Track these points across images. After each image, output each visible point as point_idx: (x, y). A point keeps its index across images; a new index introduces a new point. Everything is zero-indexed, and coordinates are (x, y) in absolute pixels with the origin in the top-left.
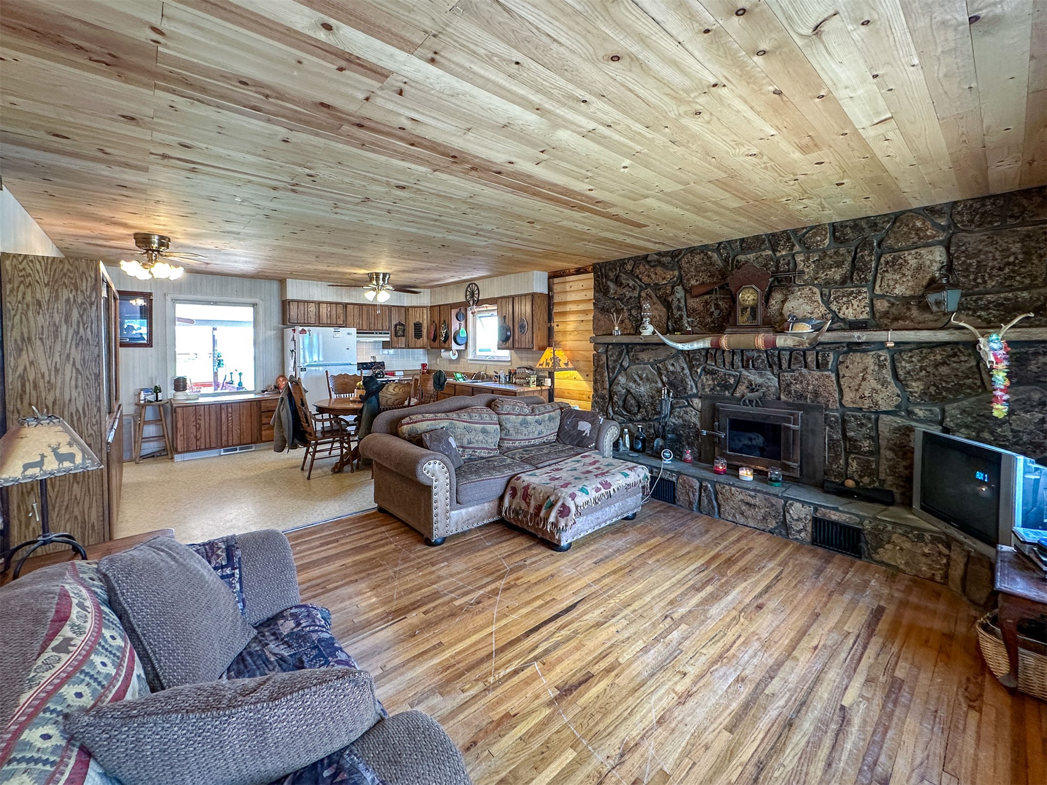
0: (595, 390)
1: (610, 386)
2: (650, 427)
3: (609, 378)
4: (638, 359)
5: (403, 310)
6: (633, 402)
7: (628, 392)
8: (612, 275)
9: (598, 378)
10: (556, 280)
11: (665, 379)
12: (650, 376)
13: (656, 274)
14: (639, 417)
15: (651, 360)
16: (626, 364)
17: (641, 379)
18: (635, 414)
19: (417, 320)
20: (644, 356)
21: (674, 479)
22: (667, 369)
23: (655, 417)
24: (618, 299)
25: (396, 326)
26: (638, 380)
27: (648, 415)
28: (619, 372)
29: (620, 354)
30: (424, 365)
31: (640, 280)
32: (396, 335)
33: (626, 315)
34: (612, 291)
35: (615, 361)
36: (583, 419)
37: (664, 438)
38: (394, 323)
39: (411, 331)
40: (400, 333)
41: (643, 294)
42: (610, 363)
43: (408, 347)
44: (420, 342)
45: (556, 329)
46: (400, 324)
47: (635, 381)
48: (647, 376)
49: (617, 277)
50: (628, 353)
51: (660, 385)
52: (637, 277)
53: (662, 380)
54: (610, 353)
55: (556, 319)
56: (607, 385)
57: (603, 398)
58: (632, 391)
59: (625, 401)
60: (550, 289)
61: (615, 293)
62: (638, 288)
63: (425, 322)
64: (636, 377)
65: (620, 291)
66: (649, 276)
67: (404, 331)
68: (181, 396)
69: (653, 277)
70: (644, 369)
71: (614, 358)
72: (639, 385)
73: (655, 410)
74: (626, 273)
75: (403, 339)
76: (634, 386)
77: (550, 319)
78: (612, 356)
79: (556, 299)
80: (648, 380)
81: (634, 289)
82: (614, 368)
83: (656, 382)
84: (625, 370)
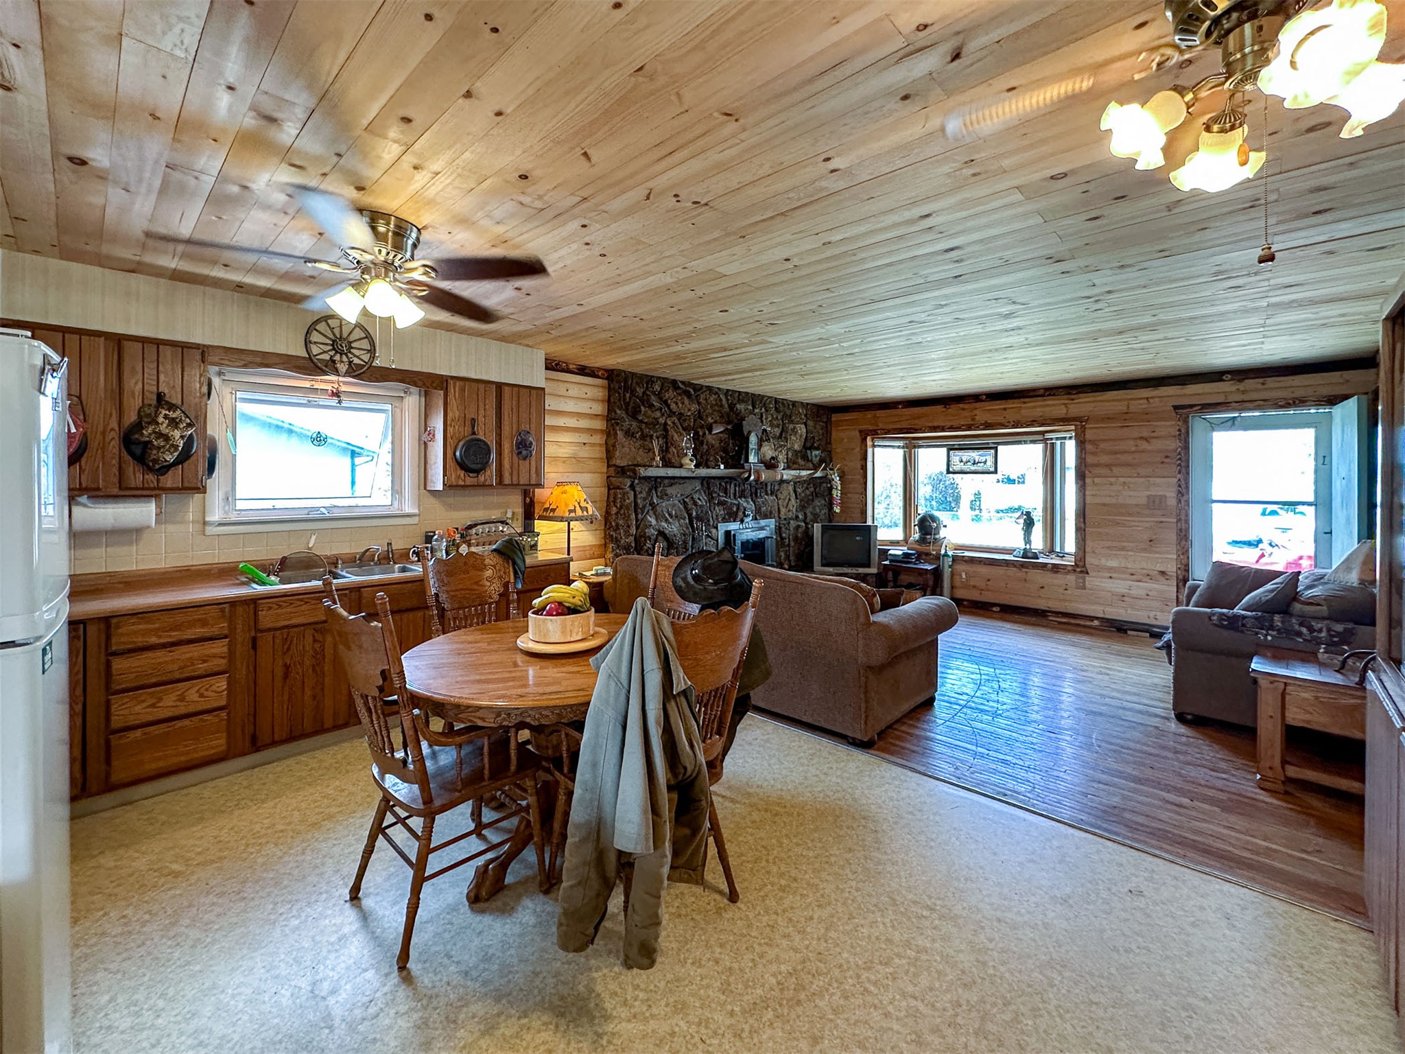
1: (637, 530)
3: (637, 520)
4: (667, 495)
7: (660, 533)
8: (640, 391)
9: (621, 522)
11: (694, 513)
12: (679, 513)
13: (683, 403)
15: (679, 495)
16: (655, 501)
17: (670, 515)
20: (670, 490)
22: (695, 503)
24: (646, 423)
26: (669, 518)
28: (647, 512)
29: (650, 489)
31: (668, 406)
35: (645, 499)
42: (639, 501)
47: (667, 520)
48: (676, 513)
49: (644, 395)
50: (656, 488)
51: (688, 520)
52: (666, 402)
53: (690, 515)
54: (637, 489)
56: (634, 530)
58: (666, 532)
61: (644, 415)
64: (666, 515)
65: (651, 413)
66: (677, 404)
69: (680, 406)
70: (674, 505)
71: (644, 495)
72: (670, 523)
76: (666, 526)
78: (641, 492)
80: (677, 517)
81: (664, 414)
83: (685, 518)
84: (653, 509)
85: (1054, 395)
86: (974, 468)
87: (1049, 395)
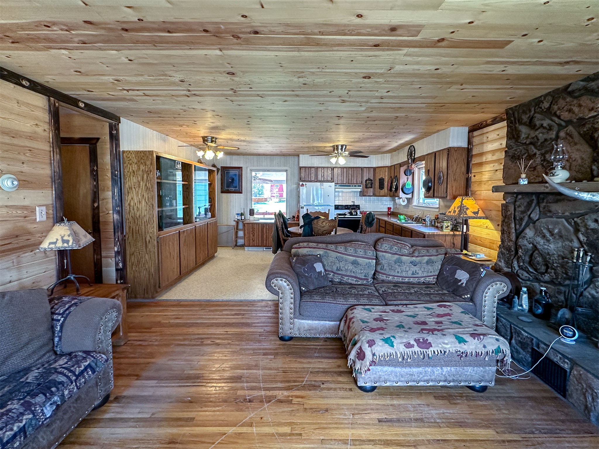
0: (503, 241)
1: (517, 238)
2: (560, 293)
3: (516, 230)
4: (550, 211)
5: (372, 170)
6: (539, 259)
7: (535, 248)
8: (525, 118)
9: (505, 228)
10: (476, 133)
11: (582, 237)
12: (564, 232)
13: (580, 106)
14: (547, 277)
15: (567, 214)
16: (535, 216)
17: (552, 234)
18: (542, 274)
19: (381, 176)
20: (557, 208)
21: (566, 366)
22: (586, 226)
23: (567, 282)
24: (531, 143)
25: (366, 181)
26: (548, 235)
27: (557, 278)
28: (527, 225)
29: (529, 204)
30: (389, 209)
31: (559, 117)
32: (366, 188)
33: (538, 160)
34: (523, 136)
35: (523, 212)
36: (462, 268)
37: (572, 310)
38: (365, 179)
39: (377, 184)
40: (369, 185)
41: (562, 134)
42: (517, 214)
43: (374, 195)
44: (382, 192)
45: (473, 179)
46: (369, 179)
47: (544, 237)
48: (560, 232)
49: (531, 119)
50: (538, 204)
51: (576, 244)
52: (555, 114)
53: (579, 239)
54: (518, 203)
55: (474, 170)
56: (513, 237)
57: (509, 249)
58: (539, 247)
59: (531, 256)
60: (470, 142)
61: (527, 138)
62: (556, 128)
63: (387, 177)
64: (545, 231)
65: (533, 134)
66: (570, 111)
67: (372, 184)
68: (252, 218)
69: (576, 109)
70: (557, 223)
71: (522, 208)
72: (548, 241)
73: (566, 274)
74: (541, 113)
75: (372, 189)
76: (542, 242)
77: (468, 170)
78: (519, 206)
79: (475, 152)
80: (561, 237)
81: (550, 128)
82: (522, 219)
83: (571, 241)
84: (534, 223)
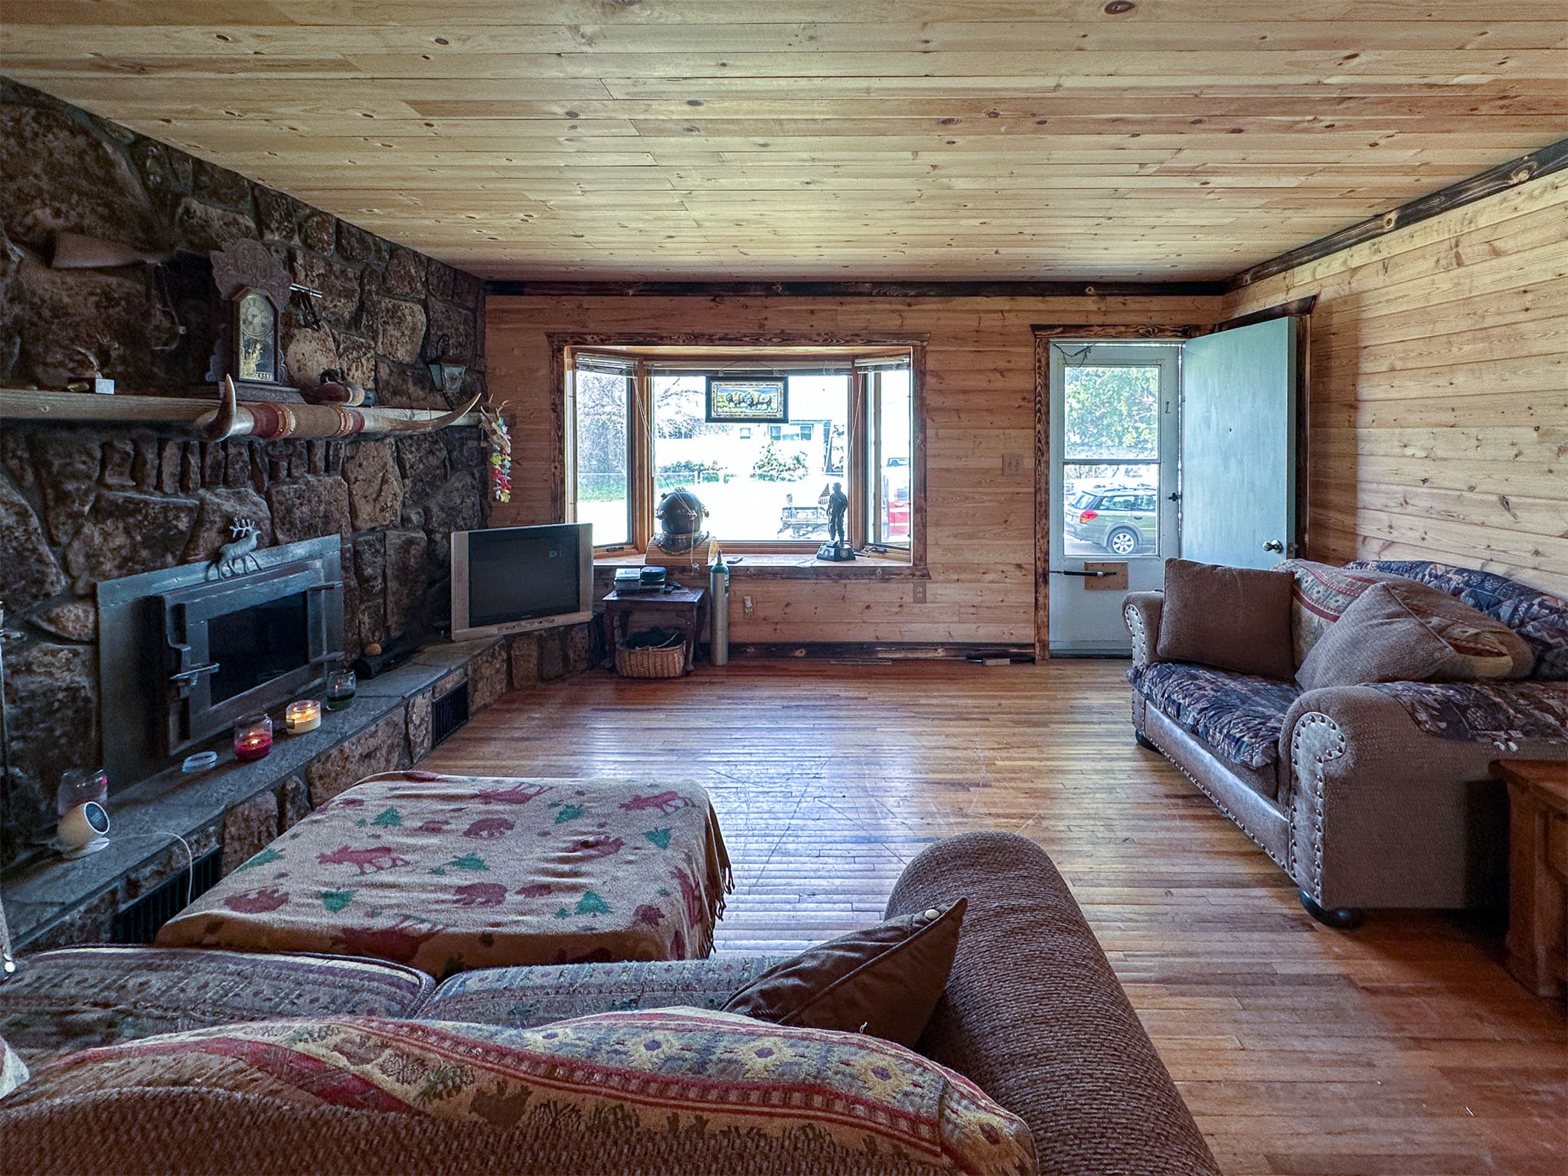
85: (885, 295)
86: (750, 412)
87: (878, 295)
